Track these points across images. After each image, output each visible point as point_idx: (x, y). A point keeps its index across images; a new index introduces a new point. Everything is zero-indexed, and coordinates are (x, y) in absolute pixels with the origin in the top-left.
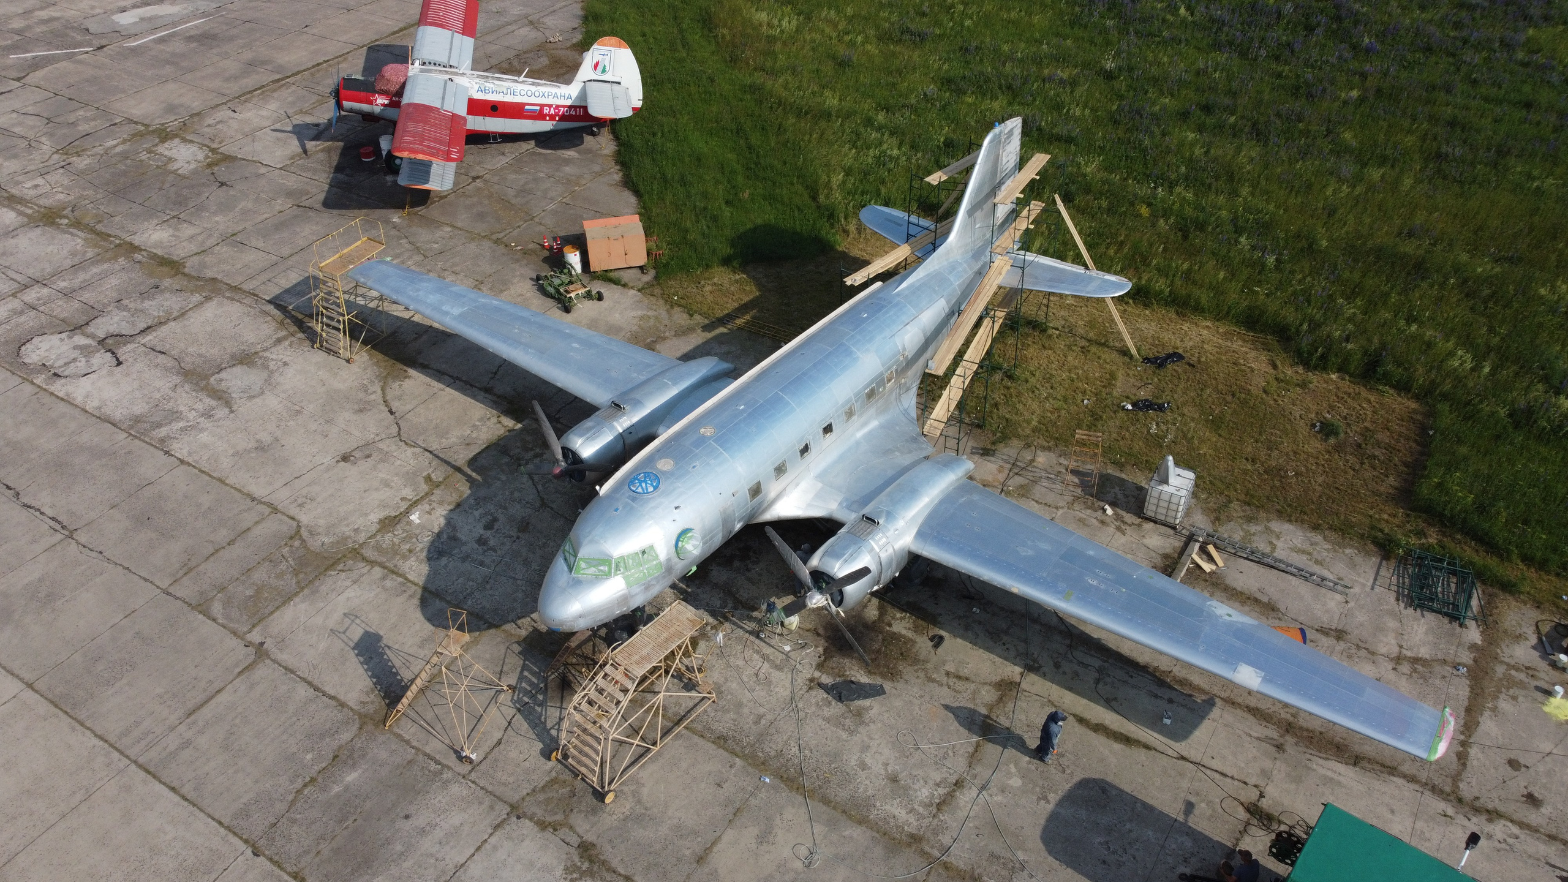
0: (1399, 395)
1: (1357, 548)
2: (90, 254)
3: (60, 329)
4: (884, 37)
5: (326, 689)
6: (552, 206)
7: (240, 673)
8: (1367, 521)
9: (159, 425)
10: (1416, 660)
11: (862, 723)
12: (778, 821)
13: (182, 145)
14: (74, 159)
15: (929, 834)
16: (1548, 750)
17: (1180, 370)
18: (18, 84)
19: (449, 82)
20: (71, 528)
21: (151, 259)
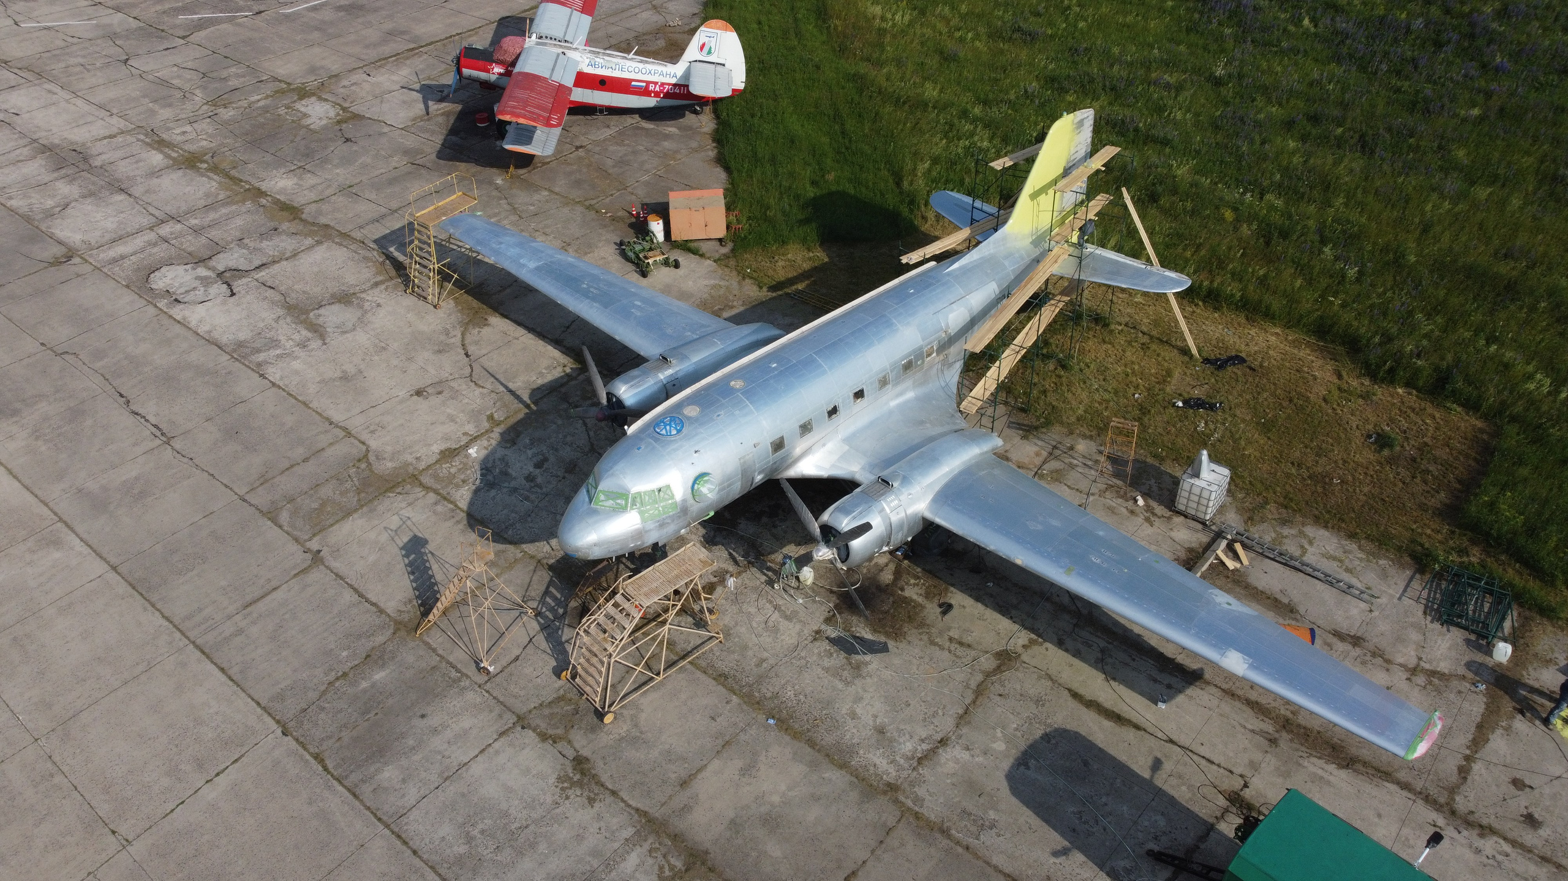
0: (1467, 414)
1: (1392, 560)
2: (221, 197)
3: (186, 261)
4: (995, 35)
5: (369, 596)
6: (646, 178)
7: (296, 575)
8: (1408, 534)
9: (258, 351)
10: (1433, 673)
11: (859, 676)
12: (762, 758)
13: (318, 103)
14: (221, 111)
15: (906, 785)
16: (1557, 774)
17: (1239, 373)
18: (182, 41)
19: (562, 56)
20: (169, 435)
21: (274, 203)
